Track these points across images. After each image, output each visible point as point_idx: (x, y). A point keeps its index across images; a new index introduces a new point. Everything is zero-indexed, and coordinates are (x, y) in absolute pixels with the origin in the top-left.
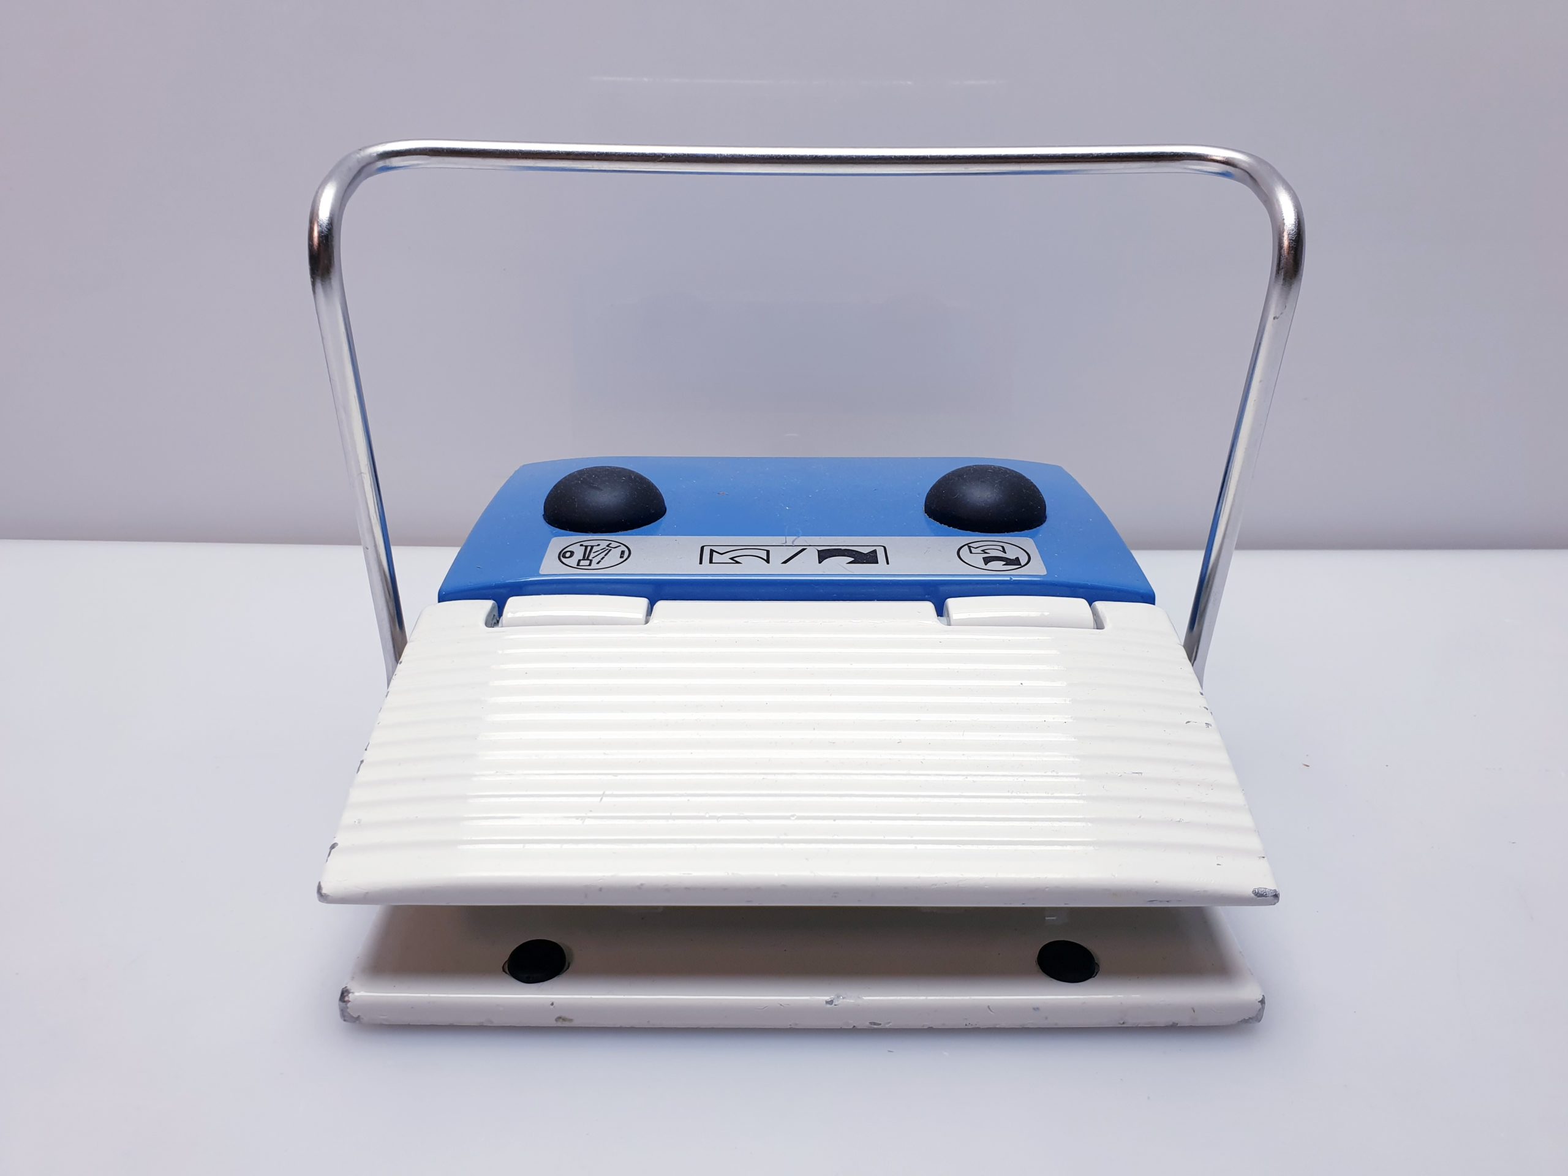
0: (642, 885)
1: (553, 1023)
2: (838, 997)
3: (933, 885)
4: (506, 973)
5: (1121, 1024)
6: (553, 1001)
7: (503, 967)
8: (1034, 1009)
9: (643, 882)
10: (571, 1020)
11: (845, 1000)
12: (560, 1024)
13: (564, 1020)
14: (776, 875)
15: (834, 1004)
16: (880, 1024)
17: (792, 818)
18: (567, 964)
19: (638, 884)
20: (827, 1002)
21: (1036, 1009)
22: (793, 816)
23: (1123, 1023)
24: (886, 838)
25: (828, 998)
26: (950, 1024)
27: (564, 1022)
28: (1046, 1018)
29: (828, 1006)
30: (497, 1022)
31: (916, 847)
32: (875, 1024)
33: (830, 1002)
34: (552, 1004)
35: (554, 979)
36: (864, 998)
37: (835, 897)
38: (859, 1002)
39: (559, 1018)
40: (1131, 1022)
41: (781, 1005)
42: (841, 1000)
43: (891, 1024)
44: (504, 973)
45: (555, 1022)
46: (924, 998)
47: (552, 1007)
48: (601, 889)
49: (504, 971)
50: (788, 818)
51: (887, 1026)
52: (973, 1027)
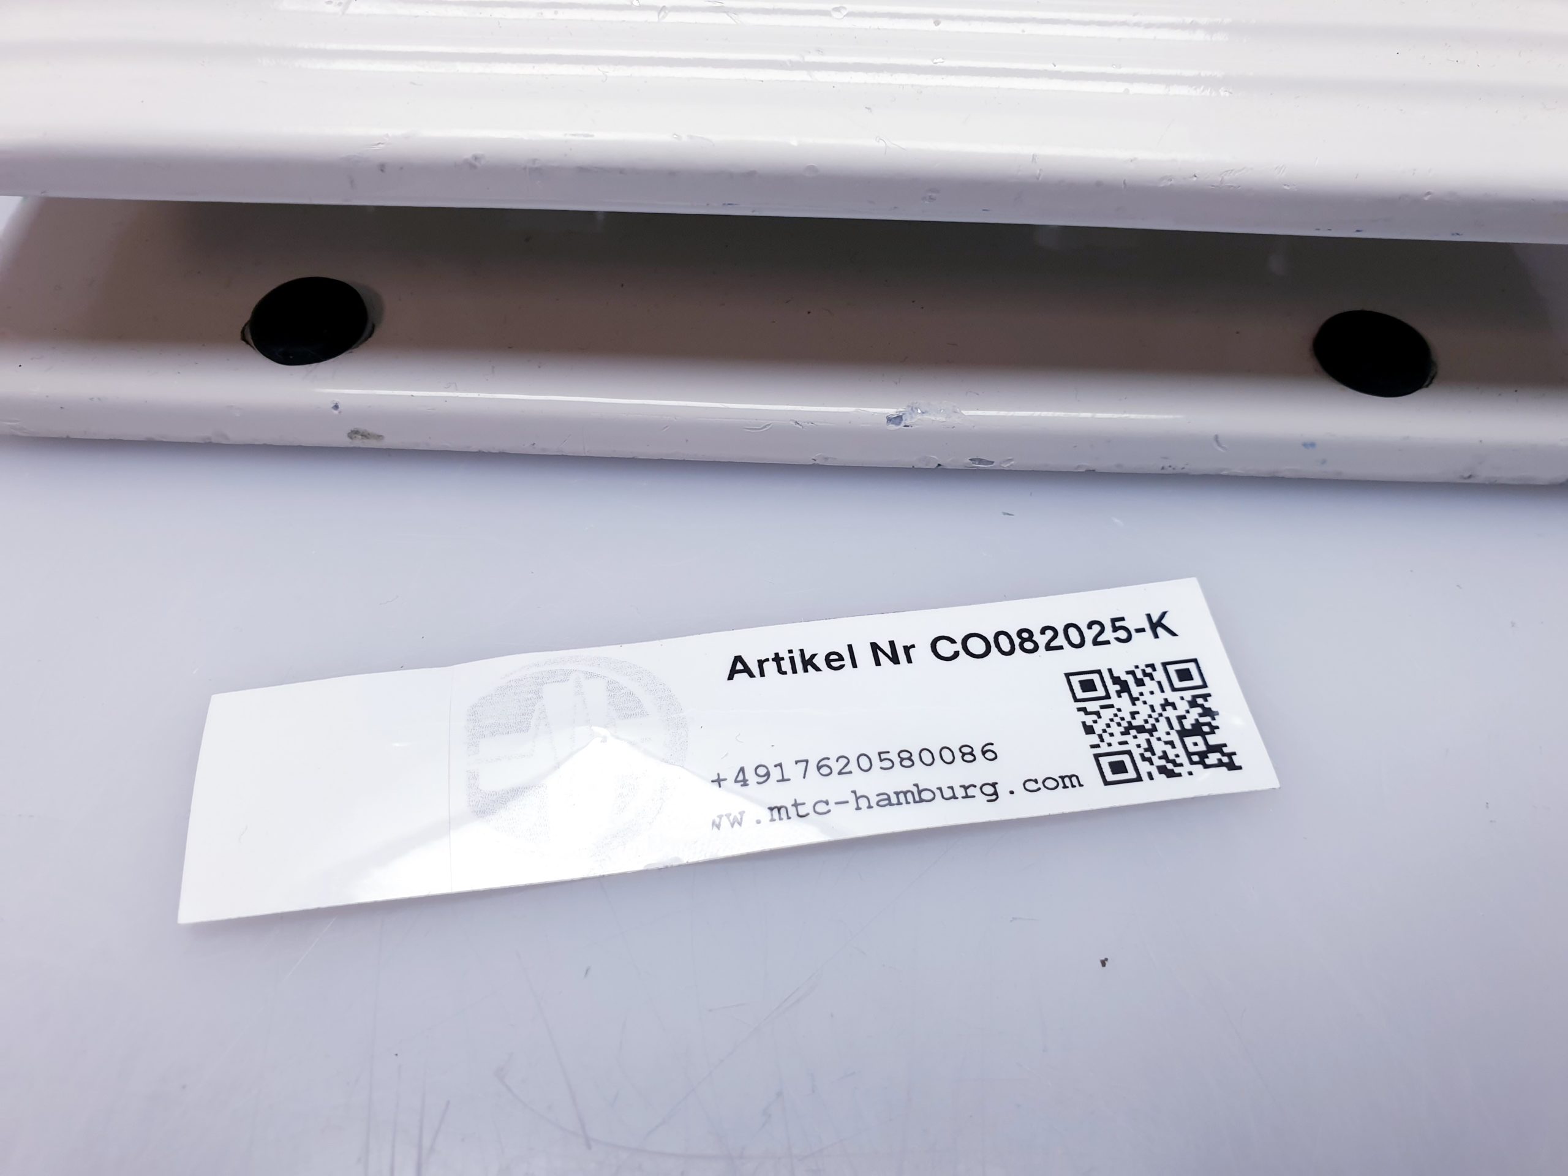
0: (476, 158)
1: (345, 441)
2: (913, 409)
3: (1162, 179)
4: (248, 343)
5: (1465, 478)
6: (337, 400)
7: (243, 332)
8: (1305, 445)
9: (479, 152)
10: (379, 437)
11: (926, 416)
12: (358, 442)
13: (365, 435)
14: (794, 142)
15: (903, 424)
16: (993, 462)
17: (835, 15)
18: (369, 326)
19: (468, 155)
20: (890, 420)
21: (1310, 445)
22: (837, 9)
23: (1470, 477)
24: (1058, 68)
25: (892, 411)
26: (1132, 464)
27: (366, 441)
28: (1324, 462)
29: (892, 427)
30: (236, 436)
31: (1127, 91)
32: (981, 461)
33: (897, 419)
34: (336, 407)
35: (339, 357)
36: (965, 412)
37: (931, 199)
38: (955, 420)
39: (353, 434)
40: (1484, 474)
41: (797, 423)
42: (919, 417)
43: (1013, 462)
44: (244, 343)
45: (349, 440)
46: (1088, 415)
47: (336, 412)
48: (382, 167)
49: (244, 339)
50: (825, 13)
51: (1006, 466)
52: (1175, 472)
